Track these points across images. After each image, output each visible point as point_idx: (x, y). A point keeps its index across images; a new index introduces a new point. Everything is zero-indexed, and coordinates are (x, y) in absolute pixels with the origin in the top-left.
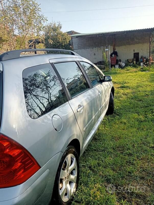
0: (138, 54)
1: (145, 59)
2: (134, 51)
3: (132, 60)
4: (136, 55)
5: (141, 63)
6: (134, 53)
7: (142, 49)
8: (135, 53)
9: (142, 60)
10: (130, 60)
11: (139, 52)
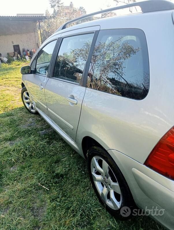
0: (18, 46)
1: (28, 52)
2: (13, 42)
3: (13, 53)
4: (16, 48)
5: (26, 56)
6: (13, 45)
7: (21, 41)
8: (15, 45)
9: (25, 53)
10: (11, 53)
11: (19, 44)
